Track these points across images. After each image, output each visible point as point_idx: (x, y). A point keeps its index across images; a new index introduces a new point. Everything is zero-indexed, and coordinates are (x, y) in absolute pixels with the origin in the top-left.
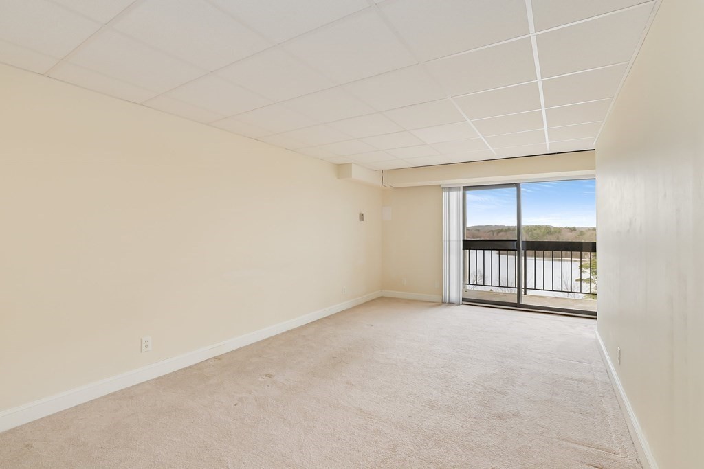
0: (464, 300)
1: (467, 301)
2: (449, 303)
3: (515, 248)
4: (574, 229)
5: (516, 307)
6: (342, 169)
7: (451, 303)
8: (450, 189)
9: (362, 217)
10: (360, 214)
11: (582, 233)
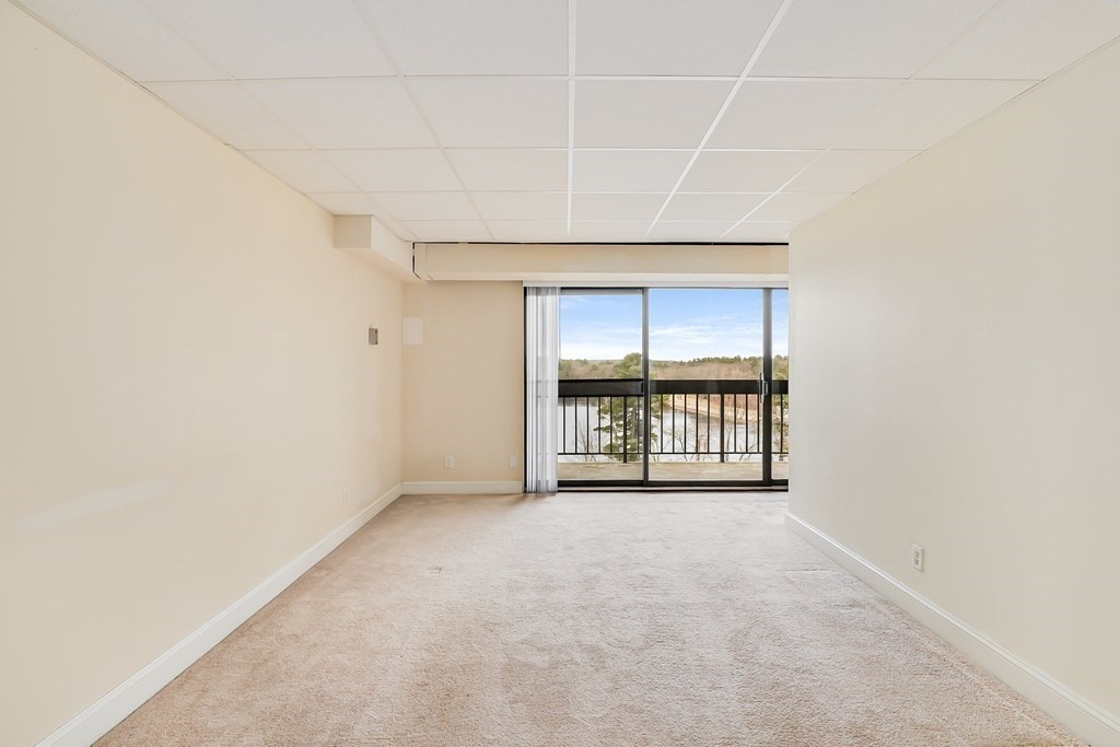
0: (561, 484)
1: (565, 485)
2: (536, 492)
3: (640, 393)
4: (585, 362)
5: (642, 486)
6: (345, 227)
7: (539, 493)
8: (538, 290)
9: (373, 335)
10: (370, 330)
11: (595, 368)
